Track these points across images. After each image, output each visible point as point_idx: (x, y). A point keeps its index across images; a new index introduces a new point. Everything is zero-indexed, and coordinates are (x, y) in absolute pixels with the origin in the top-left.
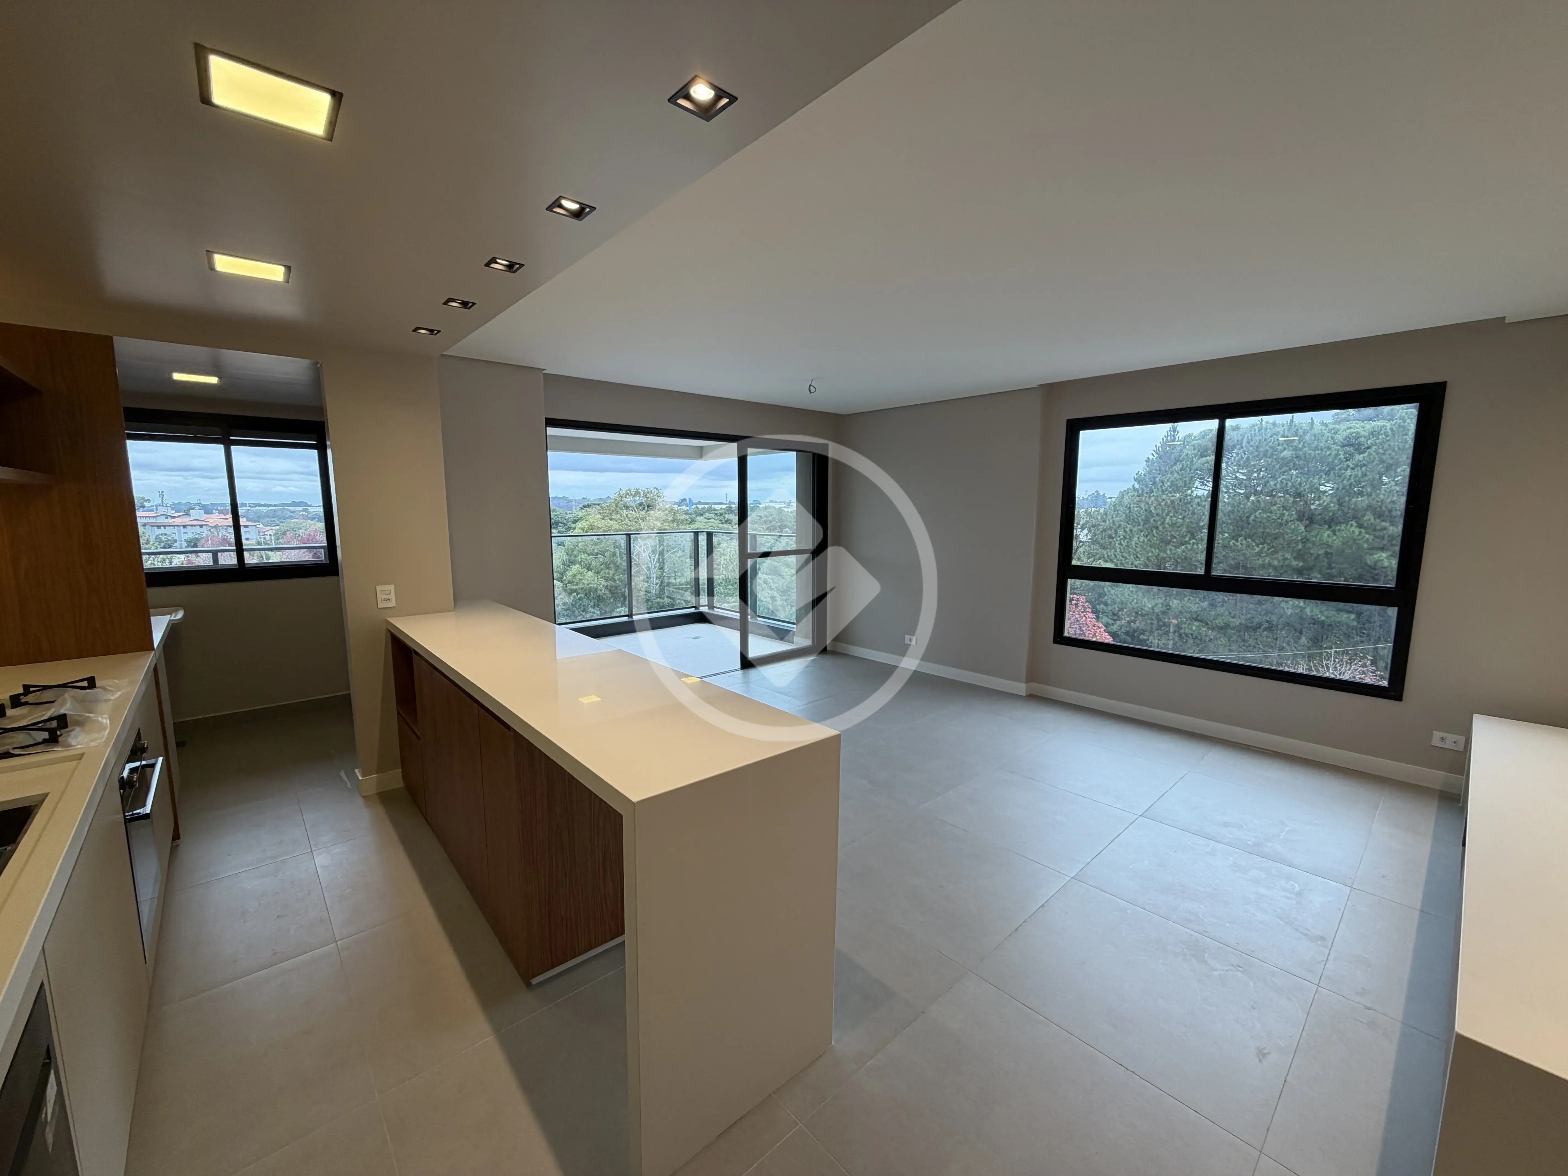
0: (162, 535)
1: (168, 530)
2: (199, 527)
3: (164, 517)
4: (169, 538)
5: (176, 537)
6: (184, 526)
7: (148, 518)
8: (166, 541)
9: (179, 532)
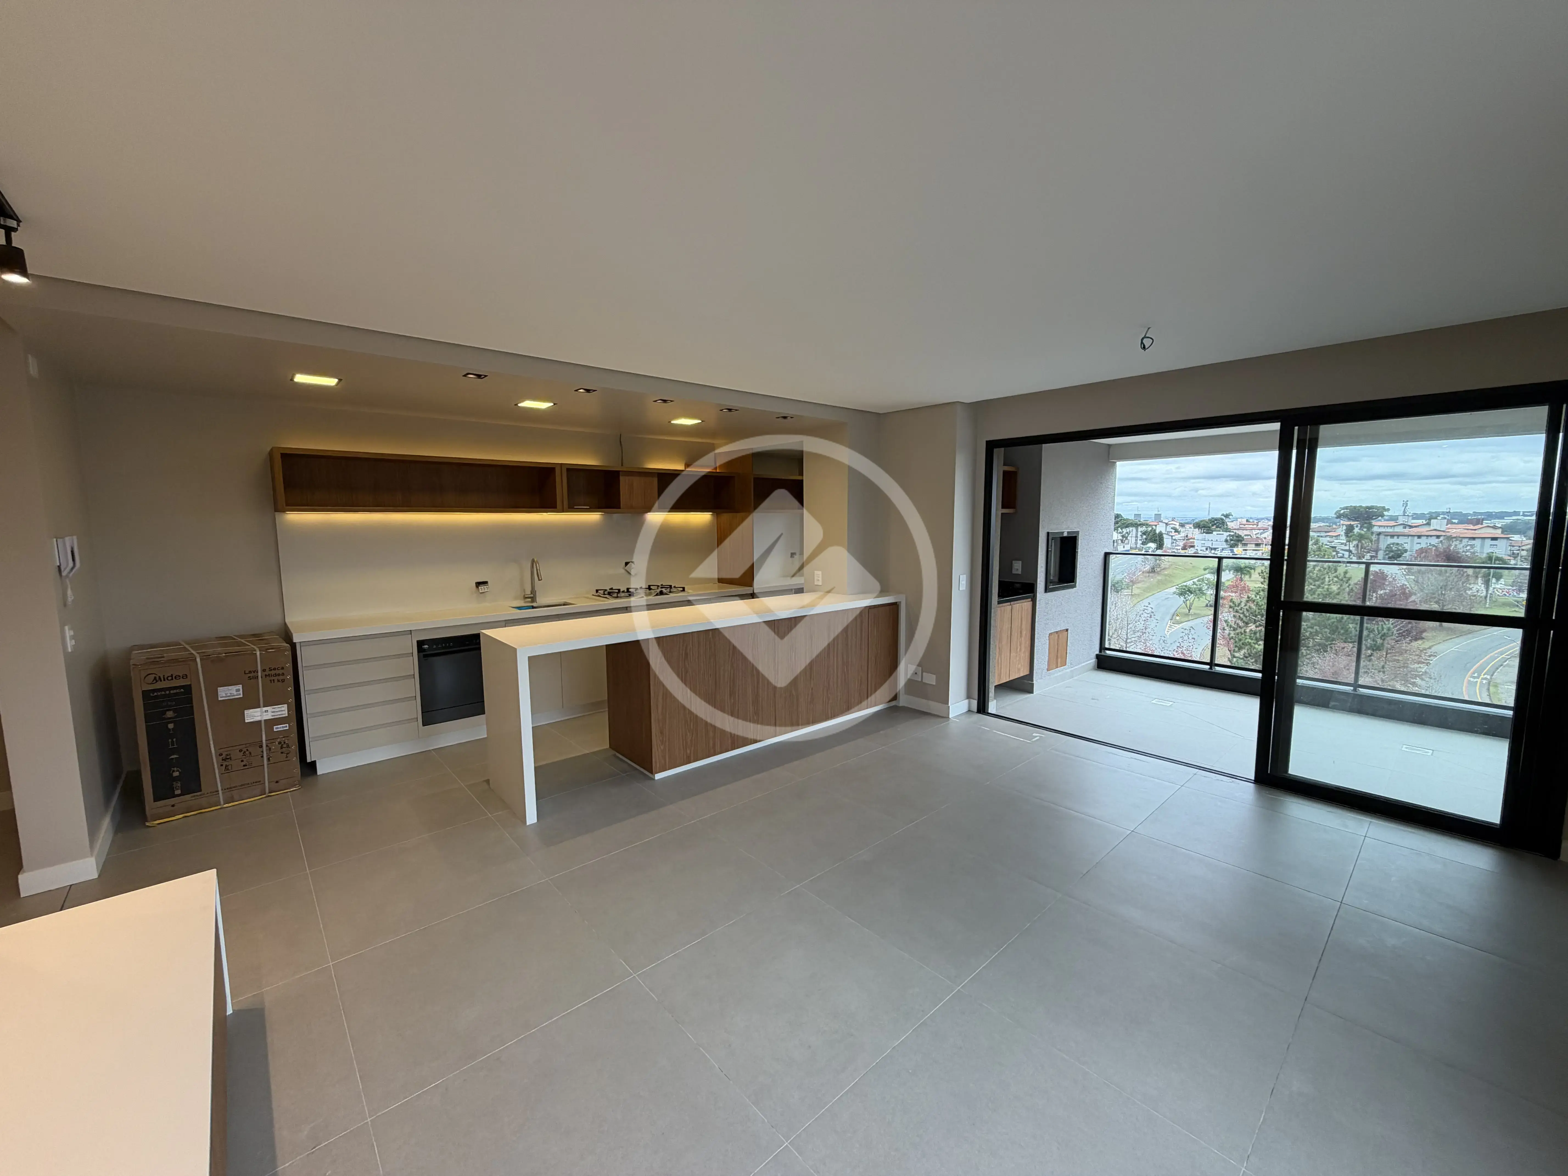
0: (1393, 544)
1: (1401, 540)
2: (1435, 537)
3: (1402, 526)
4: (1400, 548)
5: (1407, 546)
6: (1419, 537)
7: (1386, 528)
8: (1396, 550)
9: (1412, 541)
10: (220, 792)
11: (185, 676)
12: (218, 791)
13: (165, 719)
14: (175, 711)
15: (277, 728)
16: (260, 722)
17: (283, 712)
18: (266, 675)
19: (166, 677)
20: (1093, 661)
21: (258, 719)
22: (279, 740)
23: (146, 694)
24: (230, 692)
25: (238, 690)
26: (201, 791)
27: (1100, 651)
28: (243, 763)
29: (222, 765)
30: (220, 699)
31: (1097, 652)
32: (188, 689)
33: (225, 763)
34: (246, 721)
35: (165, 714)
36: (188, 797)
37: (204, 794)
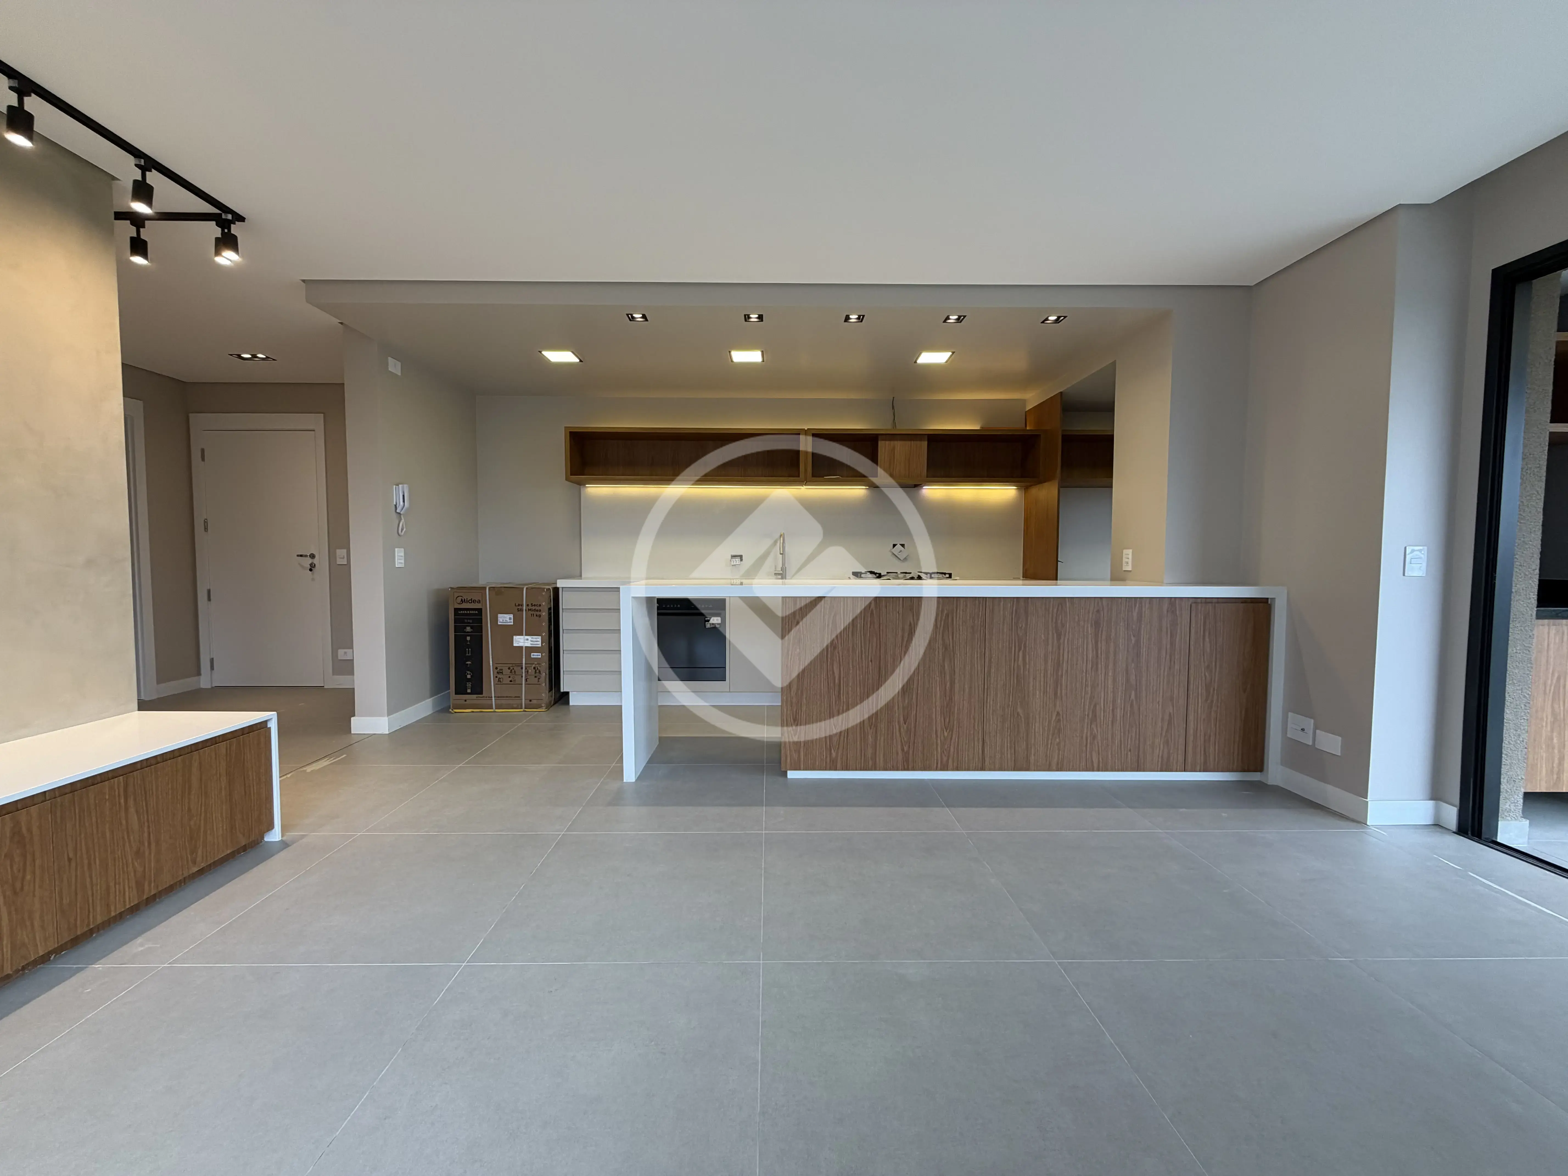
10: (493, 698)
11: (479, 602)
12: (492, 697)
13: (465, 632)
14: (472, 627)
15: (535, 655)
16: (522, 647)
17: (538, 643)
18: (529, 609)
19: (468, 600)
21: (521, 644)
22: (534, 665)
23: (456, 610)
24: (505, 619)
25: (510, 619)
26: (482, 694)
28: (510, 679)
29: (496, 677)
30: (499, 623)
32: (480, 610)
33: (499, 676)
34: (514, 645)
35: (465, 628)
36: (474, 696)
37: (484, 697)
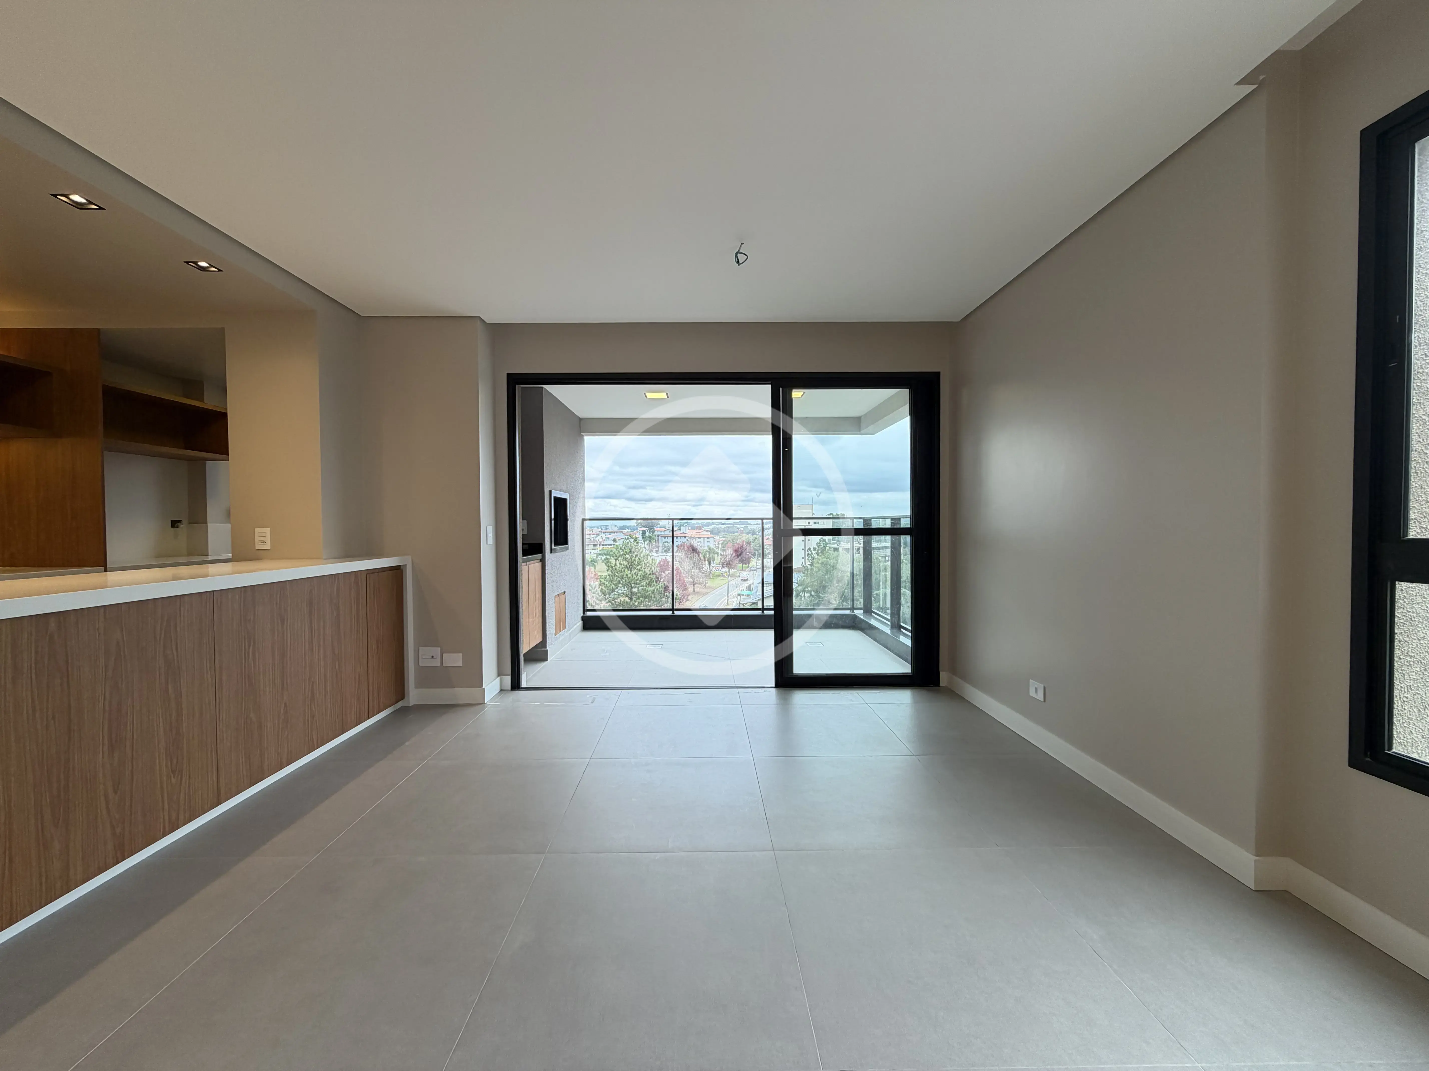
20: (580, 623)
27: (584, 613)
31: (582, 615)
